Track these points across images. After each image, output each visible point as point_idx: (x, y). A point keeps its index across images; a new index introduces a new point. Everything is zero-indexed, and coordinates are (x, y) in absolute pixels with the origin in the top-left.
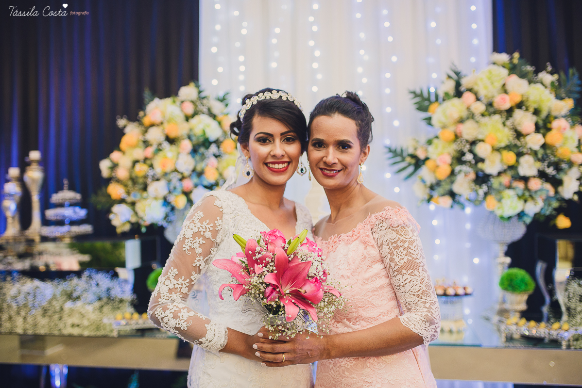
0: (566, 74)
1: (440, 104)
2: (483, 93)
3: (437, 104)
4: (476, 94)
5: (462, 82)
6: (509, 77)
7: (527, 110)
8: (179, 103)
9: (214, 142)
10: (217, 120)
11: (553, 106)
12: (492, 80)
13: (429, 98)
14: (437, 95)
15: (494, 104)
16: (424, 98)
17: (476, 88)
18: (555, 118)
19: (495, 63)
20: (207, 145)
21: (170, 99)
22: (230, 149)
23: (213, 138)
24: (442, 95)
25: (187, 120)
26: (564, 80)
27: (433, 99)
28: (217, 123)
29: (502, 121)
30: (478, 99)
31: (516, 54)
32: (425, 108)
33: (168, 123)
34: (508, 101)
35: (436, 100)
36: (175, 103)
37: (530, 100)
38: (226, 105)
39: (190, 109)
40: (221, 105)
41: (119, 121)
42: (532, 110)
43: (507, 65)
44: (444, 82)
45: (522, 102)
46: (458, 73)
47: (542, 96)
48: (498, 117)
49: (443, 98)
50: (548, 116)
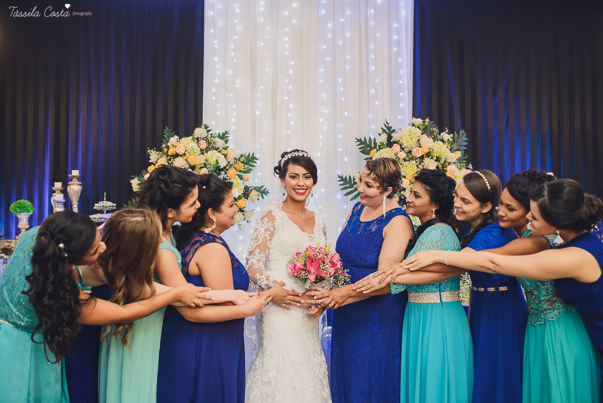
0: (458, 134)
1: (378, 150)
2: (405, 144)
3: (375, 150)
4: (401, 146)
5: (392, 135)
6: (422, 136)
7: (432, 158)
8: (196, 141)
9: (222, 170)
10: (222, 154)
11: (448, 155)
12: (411, 137)
13: (370, 146)
14: (375, 144)
15: (412, 153)
16: (367, 146)
17: (401, 141)
18: (449, 163)
19: (413, 125)
20: (218, 171)
21: (191, 137)
22: (233, 175)
23: (222, 167)
24: (378, 144)
25: (203, 154)
26: (457, 138)
27: (373, 146)
28: (223, 156)
29: (416, 164)
30: (402, 149)
31: (427, 120)
32: (368, 153)
33: (190, 155)
34: (421, 151)
35: (375, 147)
36: (194, 141)
37: (434, 151)
38: (226, 142)
39: (204, 145)
40: (222, 142)
41: (149, 151)
42: (435, 158)
43: (421, 127)
44: (380, 135)
45: (429, 152)
46: (389, 128)
47: (441, 149)
48: (414, 162)
49: (379, 146)
50: (445, 162)
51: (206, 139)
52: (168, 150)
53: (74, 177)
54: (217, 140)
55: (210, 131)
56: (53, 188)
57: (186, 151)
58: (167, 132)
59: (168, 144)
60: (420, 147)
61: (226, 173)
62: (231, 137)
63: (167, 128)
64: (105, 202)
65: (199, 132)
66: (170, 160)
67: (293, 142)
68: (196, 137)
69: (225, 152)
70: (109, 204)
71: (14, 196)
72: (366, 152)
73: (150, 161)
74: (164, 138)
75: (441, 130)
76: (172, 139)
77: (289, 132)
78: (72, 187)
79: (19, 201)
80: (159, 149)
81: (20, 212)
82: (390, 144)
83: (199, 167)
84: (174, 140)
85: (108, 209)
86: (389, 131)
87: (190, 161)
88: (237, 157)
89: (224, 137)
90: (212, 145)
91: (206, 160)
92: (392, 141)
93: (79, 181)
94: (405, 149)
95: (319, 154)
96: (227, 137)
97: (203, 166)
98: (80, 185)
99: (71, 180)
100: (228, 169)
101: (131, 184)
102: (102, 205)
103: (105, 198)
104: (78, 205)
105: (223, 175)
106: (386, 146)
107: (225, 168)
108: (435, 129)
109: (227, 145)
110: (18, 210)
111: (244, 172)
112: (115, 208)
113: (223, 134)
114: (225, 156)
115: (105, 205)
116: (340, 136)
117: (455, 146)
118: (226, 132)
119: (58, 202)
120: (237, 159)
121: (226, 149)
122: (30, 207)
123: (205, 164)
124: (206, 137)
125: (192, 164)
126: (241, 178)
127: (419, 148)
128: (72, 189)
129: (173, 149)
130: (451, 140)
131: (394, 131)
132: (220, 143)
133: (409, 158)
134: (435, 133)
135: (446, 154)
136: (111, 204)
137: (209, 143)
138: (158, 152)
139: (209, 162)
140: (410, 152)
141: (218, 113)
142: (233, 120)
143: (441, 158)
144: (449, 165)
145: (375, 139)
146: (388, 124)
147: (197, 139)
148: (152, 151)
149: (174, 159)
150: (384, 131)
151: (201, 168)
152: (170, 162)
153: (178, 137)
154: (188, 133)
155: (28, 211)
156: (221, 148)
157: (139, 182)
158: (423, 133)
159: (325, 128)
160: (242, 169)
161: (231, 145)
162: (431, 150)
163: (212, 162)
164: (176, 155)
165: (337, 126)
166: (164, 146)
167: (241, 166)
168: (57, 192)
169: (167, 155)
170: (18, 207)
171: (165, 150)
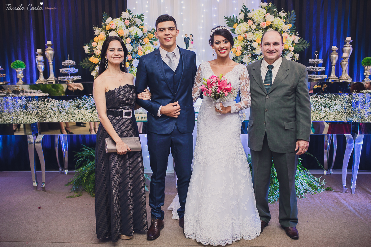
0: (290, 12)
1: (238, 24)
2: (256, 20)
3: (237, 24)
4: (253, 21)
5: (247, 14)
6: (266, 14)
7: (273, 29)
8: (123, 20)
9: (140, 38)
10: (140, 29)
11: (283, 27)
12: (260, 15)
13: (233, 21)
14: (237, 20)
15: (260, 25)
16: (232, 21)
17: (253, 18)
18: (284, 32)
19: (261, 7)
20: (137, 40)
21: (119, 18)
22: (147, 42)
23: (140, 37)
24: (239, 20)
25: (127, 28)
26: (289, 15)
27: (235, 21)
28: (140, 30)
29: (263, 33)
30: (254, 23)
31: (270, 4)
32: (232, 26)
33: (119, 30)
34: (265, 24)
35: (237, 22)
36: (122, 20)
37: (274, 24)
38: (142, 21)
39: (128, 23)
40: (140, 21)
41: (93, 28)
42: (275, 28)
43: (266, 8)
44: (240, 14)
45: (271, 25)
46: (246, 10)
47: (279, 22)
48: (261, 31)
49: (239, 21)
50: (281, 31)
51: (129, 19)
52: (106, 27)
53: (49, 45)
54: (137, 20)
55: (132, 13)
56: (36, 52)
57: (117, 27)
58: (105, 15)
59: (106, 23)
60: (266, 21)
61: (142, 41)
62: (145, 18)
63: (104, 13)
64: (69, 60)
65: (125, 14)
66: (107, 33)
67: (185, 20)
68: (123, 18)
69: (141, 27)
70: (71, 61)
71: (14, 58)
72: (231, 25)
73: (95, 34)
74: (103, 19)
75: (279, 10)
76: (108, 19)
77: (182, 13)
78: (48, 51)
79: (16, 61)
80: (100, 26)
81: (17, 68)
82: (246, 20)
83: (125, 37)
84: (109, 20)
85: (70, 65)
86: (246, 11)
87: (119, 34)
88: (149, 30)
89: (141, 17)
90: (133, 23)
91: (130, 33)
92: (247, 18)
93: (52, 47)
94: (256, 23)
95: (201, 28)
96: (143, 17)
97: (128, 36)
98: (53, 50)
99: (47, 47)
100: (144, 38)
101: (84, 49)
102: (67, 62)
103: (68, 58)
104: (53, 63)
105: (140, 42)
106: (243, 21)
107: (142, 37)
108: (275, 9)
109: (142, 23)
110: (16, 67)
111: (154, 40)
112: (75, 64)
113: (140, 16)
114: (142, 30)
115: (68, 62)
116: (215, 15)
117: (288, 21)
118: (142, 15)
119: (40, 61)
120: (149, 32)
121: (142, 25)
122: (23, 65)
123: (129, 35)
124: (129, 18)
125: (121, 35)
126: (152, 43)
127: (264, 22)
128: (49, 53)
129: (109, 26)
130: (285, 16)
131: (249, 11)
132: (138, 21)
133: (258, 29)
134: (275, 12)
135: (282, 26)
136: (73, 62)
137: (131, 22)
138: (100, 28)
139: (131, 34)
140: (259, 25)
141: (137, 2)
142: (147, 6)
143: (278, 29)
144: (283, 33)
145: (236, 17)
146: (245, 7)
147: (124, 19)
148: (96, 27)
149: (110, 32)
150: (242, 11)
151: (127, 38)
152: (107, 34)
153: (112, 18)
154: (118, 15)
155: (22, 67)
156: (139, 24)
157: (89, 48)
158: (268, 12)
159: (205, 10)
160: (152, 38)
161: (145, 23)
162: (272, 23)
163: (134, 33)
164: (111, 30)
165: (213, 9)
166: (103, 24)
167: (152, 36)
168: (39, 55)
169: (105, 30)
170: (16, 65)
171: (104, 27)
